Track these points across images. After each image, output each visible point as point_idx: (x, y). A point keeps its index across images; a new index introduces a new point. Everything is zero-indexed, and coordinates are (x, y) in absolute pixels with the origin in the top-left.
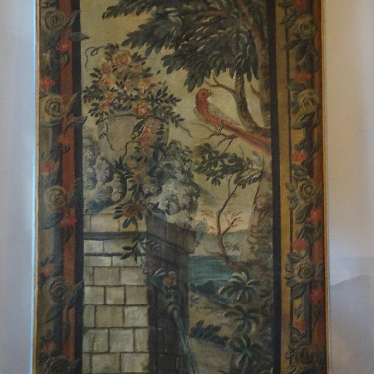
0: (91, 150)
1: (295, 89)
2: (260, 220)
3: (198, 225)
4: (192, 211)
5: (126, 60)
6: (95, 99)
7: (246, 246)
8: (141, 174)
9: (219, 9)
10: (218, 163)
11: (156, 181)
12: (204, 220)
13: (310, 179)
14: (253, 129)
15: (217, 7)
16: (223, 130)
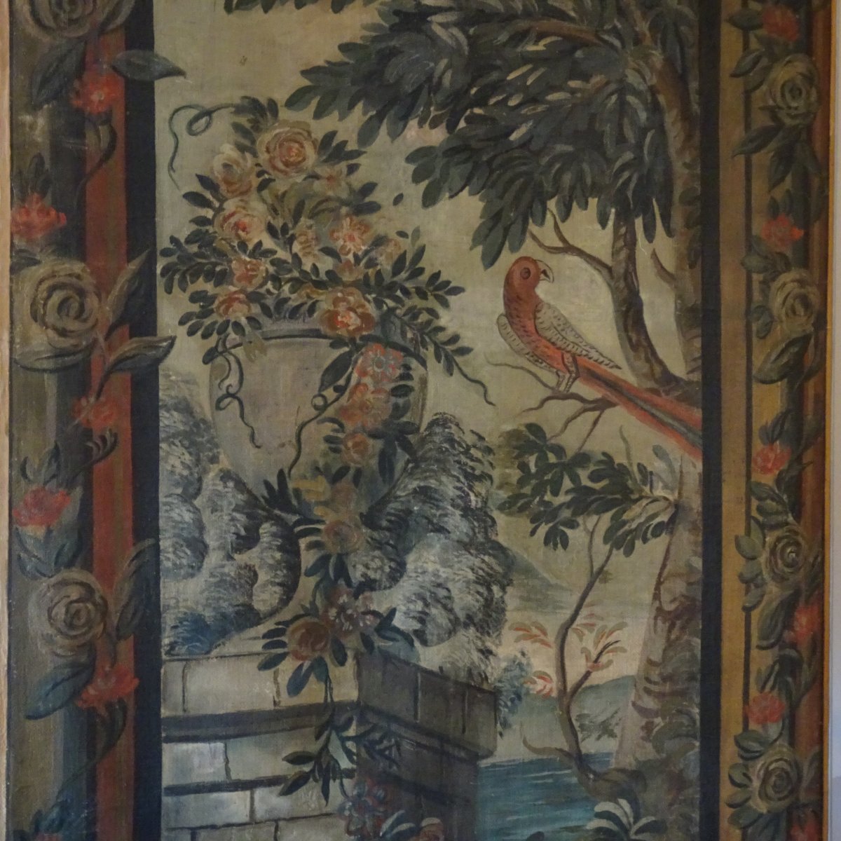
0: (187, 448)
1: (765, 270)
2: (670, 644)
3: (506, 670)
4: (491, 631)
5: (297, 155)
6: (201, 279)
7: (632, 723)
8: (343, 523)
9: (572, 14)
10: (561, 484)
11: (388, 543)
12: (523, 654)
13: (794, 522)
14: (656, 381)
15: (565, 9)
16: (577, 382)
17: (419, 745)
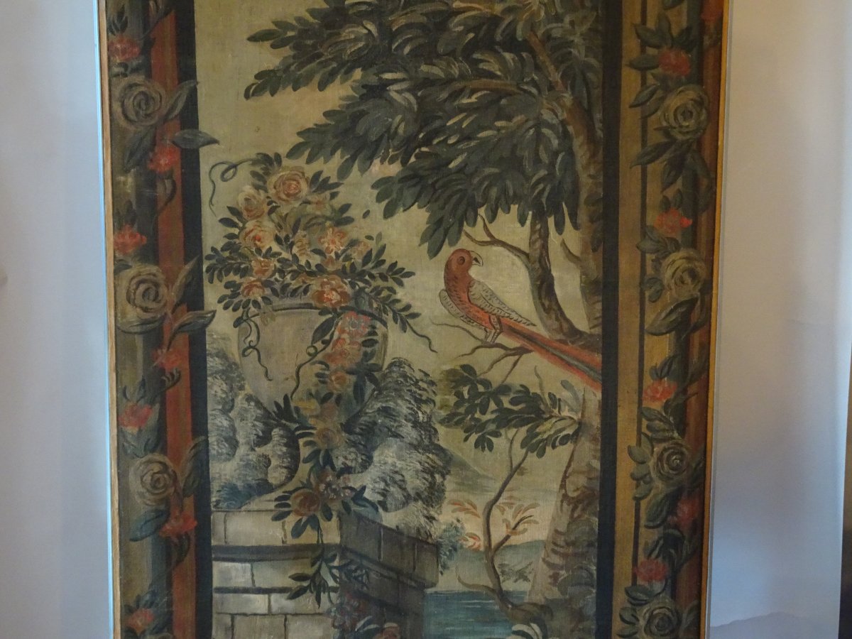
0: (224, 381)
1: (657, 251)
2: (573, 520)
3: (445, 531)
4: (434, 504)
5: (295, 189)
6: (232, 274)
7: (543, 572)
8: (328, 430)
9: (499, 73)
10: (488, 406)
11: (360, 443)
12: (458, 521)
13: (679, 437)
14: (564, 334)
15: (492, 70)
16: (501, 336)
17: (382, 575)
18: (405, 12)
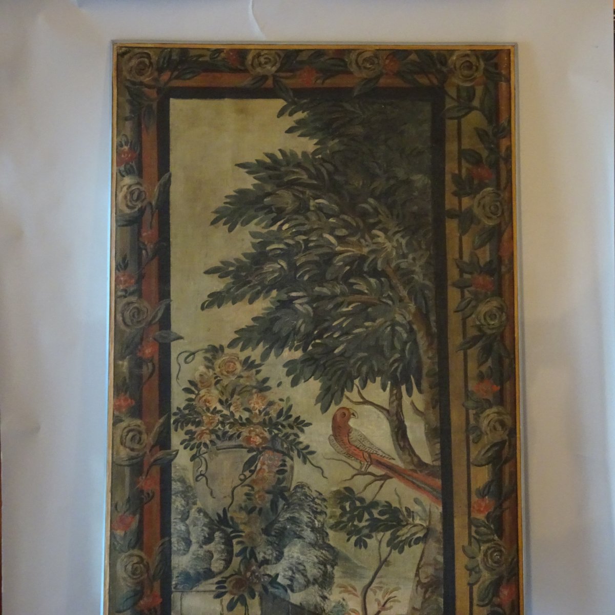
0: (183, 498)
1: (477, 408)
2: (425, 600)
3: (334, 607)
4: (326, 588)
5: (233, 368)
6: (190, 425)
8: (253, 533)
9: (366, 291)
10: (363, 516)
11: (275, 543)
12: (344, 600)
13: (499, 540)
14: (415, 466)
15: (362, 289)
16: (371, 467)
18: (305, 254)
